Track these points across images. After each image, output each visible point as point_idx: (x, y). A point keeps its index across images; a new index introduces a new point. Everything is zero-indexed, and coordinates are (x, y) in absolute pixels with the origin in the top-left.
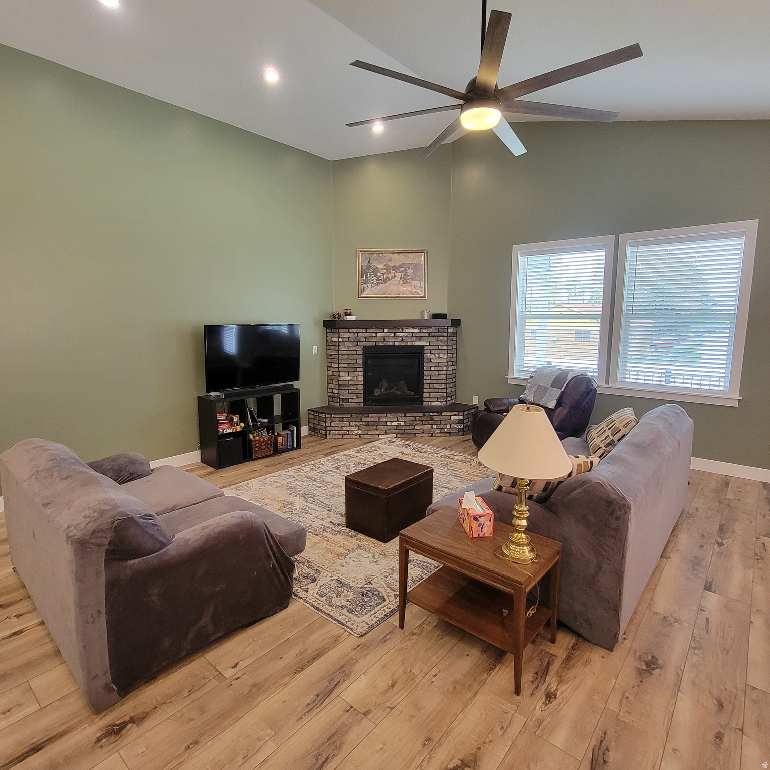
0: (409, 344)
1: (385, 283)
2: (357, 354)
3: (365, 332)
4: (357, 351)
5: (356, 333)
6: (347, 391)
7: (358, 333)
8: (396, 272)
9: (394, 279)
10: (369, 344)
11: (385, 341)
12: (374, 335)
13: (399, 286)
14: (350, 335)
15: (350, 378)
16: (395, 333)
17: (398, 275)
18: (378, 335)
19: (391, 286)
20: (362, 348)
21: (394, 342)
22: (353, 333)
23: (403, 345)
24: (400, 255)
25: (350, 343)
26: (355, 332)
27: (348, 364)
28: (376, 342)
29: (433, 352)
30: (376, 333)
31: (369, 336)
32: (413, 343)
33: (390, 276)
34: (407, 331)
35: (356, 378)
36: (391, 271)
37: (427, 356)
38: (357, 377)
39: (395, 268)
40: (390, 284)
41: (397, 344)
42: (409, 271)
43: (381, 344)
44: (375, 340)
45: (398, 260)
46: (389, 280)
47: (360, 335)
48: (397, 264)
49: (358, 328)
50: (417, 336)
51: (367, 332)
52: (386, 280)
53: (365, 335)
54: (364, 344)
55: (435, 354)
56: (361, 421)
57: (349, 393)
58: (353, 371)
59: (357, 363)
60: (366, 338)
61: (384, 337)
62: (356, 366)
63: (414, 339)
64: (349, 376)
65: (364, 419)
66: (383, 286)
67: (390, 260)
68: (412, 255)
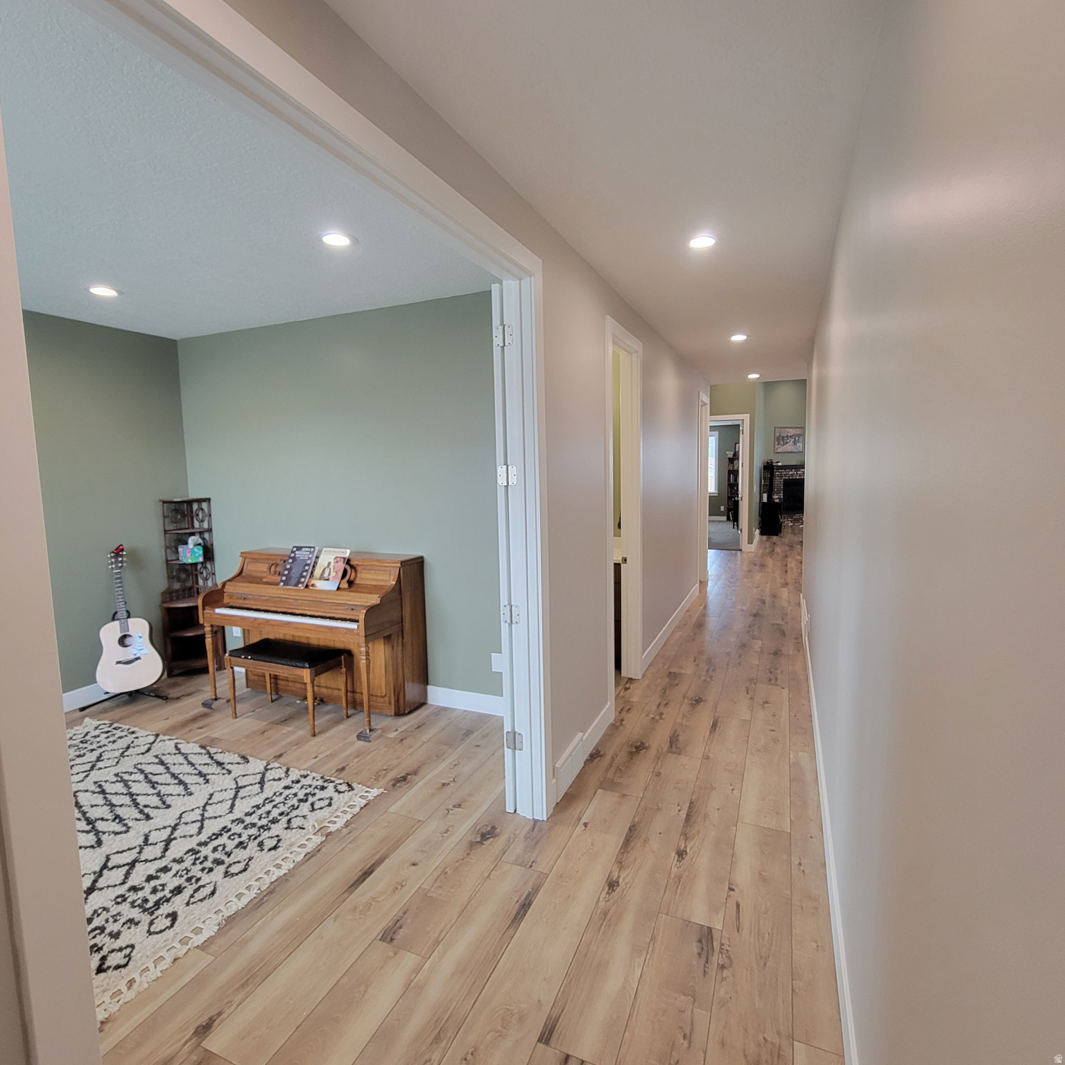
10: (787, 478)
12: (788, 473)
17: (792, 440)
18: (791, 473)
20: (783, 480)
23: (798, 478)
26: (781, 472)
28: (789, 477)
36: (789, 438)
39: (791, 437)
42: (797, 438)
45: (792, 432)
51: (785, 472)
52: (787, 443)
54: (784, 478)
56: (791, 518)
66: (785, 446)
67: (789, 432)
68: (798, 430)
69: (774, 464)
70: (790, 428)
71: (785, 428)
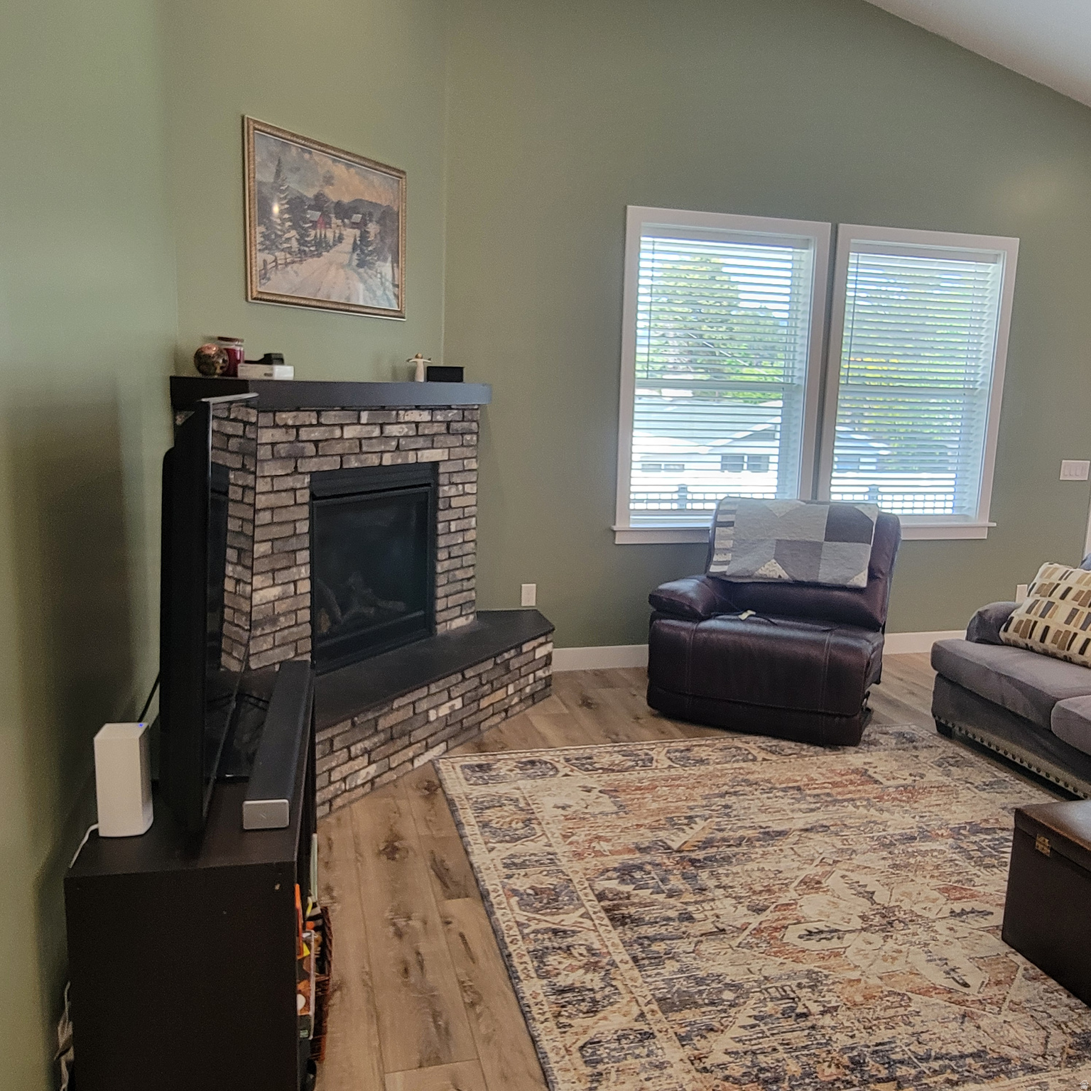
0: (411, 458)
1: (319, 255)
2: (296, 504)
3: (314, 422)
4: (294, 490)
5: (293, 427)
6: (270, 639)
7: (298, 428)
8: (345, 225)
9: (340, 247)
10: (325, 466)
11: (361, 452)
12: (337, 433)
13: (350, 272)
14: (278, 435)
15: (276, 591)
16: (382, 426)
17: (349, 234)
18: (349, 432)
19: (333, 269)
20: (307, 479)
21: (382, 452)
22: (286, 426)
23: (399, 461)
24: (352, 170)
25: (279, 463)
26: (290, 422)
27: (272, 540)
28: (341, 456)
29: (456, 479)
30: (342, 426)
31: (327, 436)
32: (420, 453)
33: (330, 234)
34: (407, 419)
35: (292, 586)
36: (334, 220)
37: (445, 491)
38: (295, 582)
39: (343, 211)
40: (331, 264)
41: (387, 459)
42: (372, 228)
43: (353, 463)
44: (338, 448)
45: (347, 184)
46: (328, 247)
47: (304, 434)
48: (346, 200)
49: (298, 409)
50: (426, 432)
51: (319, 424)
52: (321, 246)
53: (316, 434)
55: (457, 484)
56: (376, 732)
57: (274, 647)
58: (284, 563)
59: (295, 534)
60: (316, 443)
61: (360, 440)
62: (294, 544)
63: (421, 442)
64: (274, 585)
65: (383, 724)
66: (312, 264)
67: (329, 180)
68: (377, 178)
69: (245, 372)
70: (337, 154)
71: (308, 144)
